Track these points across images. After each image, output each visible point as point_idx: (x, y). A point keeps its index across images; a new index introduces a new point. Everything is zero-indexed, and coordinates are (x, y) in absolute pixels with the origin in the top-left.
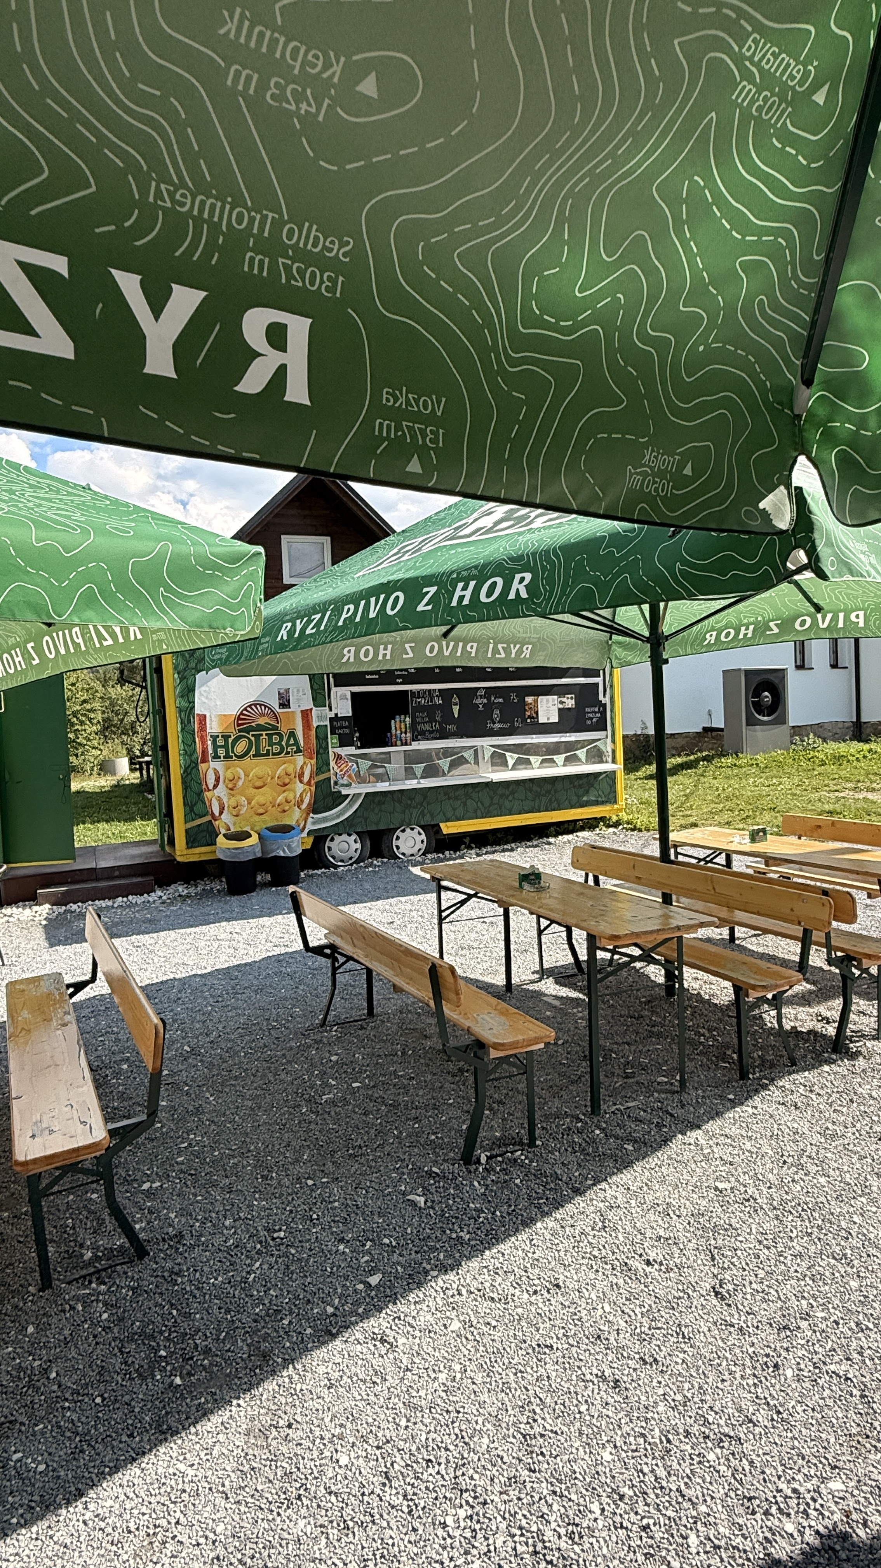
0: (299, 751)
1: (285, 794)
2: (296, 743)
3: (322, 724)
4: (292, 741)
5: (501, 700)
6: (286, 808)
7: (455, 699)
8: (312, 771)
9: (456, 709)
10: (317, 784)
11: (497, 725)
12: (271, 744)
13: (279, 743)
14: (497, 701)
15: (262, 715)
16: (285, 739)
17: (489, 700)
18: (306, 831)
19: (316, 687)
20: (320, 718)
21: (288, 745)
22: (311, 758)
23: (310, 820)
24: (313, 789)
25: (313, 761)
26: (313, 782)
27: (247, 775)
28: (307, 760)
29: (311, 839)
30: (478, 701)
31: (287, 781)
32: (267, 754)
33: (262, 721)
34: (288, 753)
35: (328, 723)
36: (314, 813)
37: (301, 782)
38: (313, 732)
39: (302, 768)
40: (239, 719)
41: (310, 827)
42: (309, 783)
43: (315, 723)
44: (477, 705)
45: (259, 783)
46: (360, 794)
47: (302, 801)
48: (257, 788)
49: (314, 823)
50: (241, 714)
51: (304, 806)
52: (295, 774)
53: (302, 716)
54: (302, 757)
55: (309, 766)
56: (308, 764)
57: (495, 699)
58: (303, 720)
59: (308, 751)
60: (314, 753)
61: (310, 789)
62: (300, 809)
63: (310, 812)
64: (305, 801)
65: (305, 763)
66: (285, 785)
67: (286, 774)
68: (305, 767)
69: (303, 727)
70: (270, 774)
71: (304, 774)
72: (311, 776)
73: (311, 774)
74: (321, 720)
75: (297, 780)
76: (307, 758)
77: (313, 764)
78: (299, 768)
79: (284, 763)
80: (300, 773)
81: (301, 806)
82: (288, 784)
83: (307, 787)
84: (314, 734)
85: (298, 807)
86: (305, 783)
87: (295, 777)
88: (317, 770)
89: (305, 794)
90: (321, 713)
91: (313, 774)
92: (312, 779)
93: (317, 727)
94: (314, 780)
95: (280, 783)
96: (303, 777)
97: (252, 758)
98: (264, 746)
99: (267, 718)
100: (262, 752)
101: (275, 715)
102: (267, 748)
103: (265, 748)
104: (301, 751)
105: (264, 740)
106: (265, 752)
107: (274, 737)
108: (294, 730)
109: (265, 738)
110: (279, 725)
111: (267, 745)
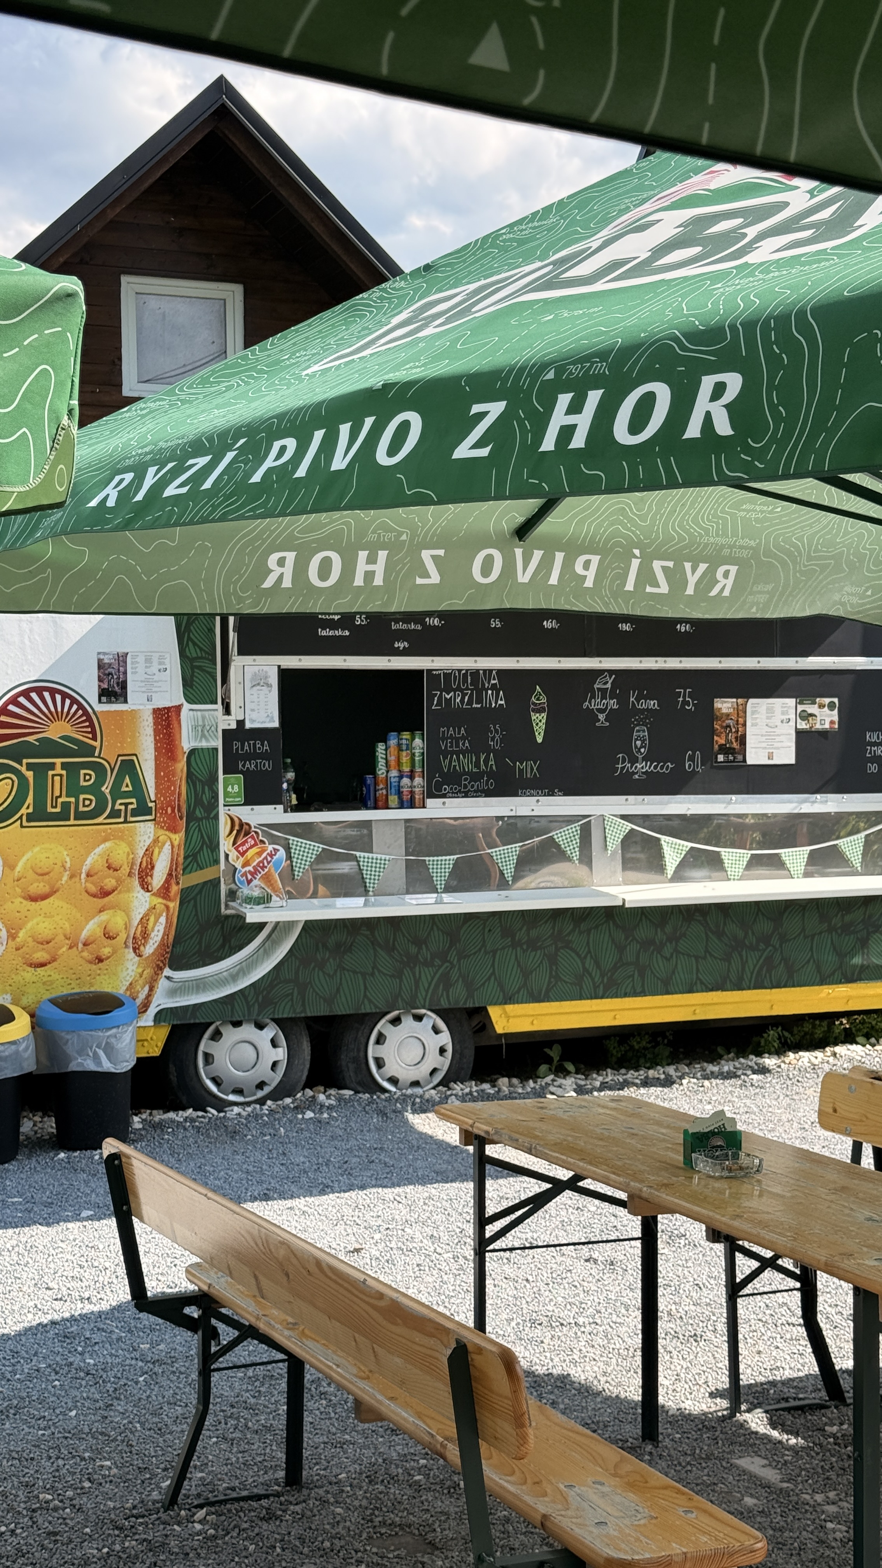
0: (142, 810)
1: (104, 916)
2: (138, 790)
3: (204, 744)
4: (127, 786)
5: (653, 704)
6: (106, 951)
7: (539, 697)
8: (174, 862)
9: (539, 722)
10: (187, 897)
11: (642, 767)
12: (74, 789)
13: (95, 789)
14: (643, 705)
15: (56, 716)
16: (110, 781)
17: (623, 700)
18: (152, 1011)
19: (192, 652)
20: (201, 730)
21: (117, 793)
22: (173, 829)
23: (163, 984)
24: (174, 905)
25: (178, 838)
26: (174, 889)
27: (11, 864)
28: (164, 835)
29: (163, 1033)
30: (596, 704)
31: (110, 883)
32: (63, 816)
33: (56, 731)
34: (115, 814)
35: (218, 743)
36: (176, 966)
37: (145, 886)
38: (181, 766)
39: (149, 853)
41: (161, 1001)
42: (164, 892)
43: (187, 742)
44: (592, 715)
45: (39, 887)
46: (289, 926)
47: (145, 935)
48: (34, 899)
49: (172, 993)
51: (149, 949)
52: (131, 868)
53: (155, 724)
54: (151, 825)
55: (167, 848)
56: (164, 844)
57: (638, 700)
58: (156, 732)
59: (166, 811)
60: (181, 818)
61: (167, 907)
62: (140, 956)
63: (165, 965)
64: (152, 935)
65: (156, 841)
66: (105, 894)
67: (109, 867)
68: (156, 851)
69: (156, 749)
70: (68, 865)
71: (153, 868)
72: (170, 875)
73: (171, 869)
74: (203, 736)
75: (136, 882)
76: (162, 828)
77: (176, 843)
78: (141, 853)
79: (105, 840)
80: (144, 864)
81: (142, 948)
82: (114, 891)
83: (160, 900)
84: (182, 771)
85: (135, 949)
86: (155, 890)
87: (130, 875)
88: (185, 858)
89: (152, 919)
90: (203, 718)
91: (176, 870)
92: (173, 881)
93: (193, 752)
94: (178, 883)
95: (93, 889)
96: (151, 876)
97: (25, 823)
98: (57, 793)
99: (68, 726)
100: (50, 810)
101: (89, 719)
102: (64, 799)
103: (60, 800)
104: (148, 811)
105: (57, 779)
106: (58, 810)
107: (83, 772)
108: (134, 758)
109: (61, 776)
110: (97, 744)
111: (64, 793)
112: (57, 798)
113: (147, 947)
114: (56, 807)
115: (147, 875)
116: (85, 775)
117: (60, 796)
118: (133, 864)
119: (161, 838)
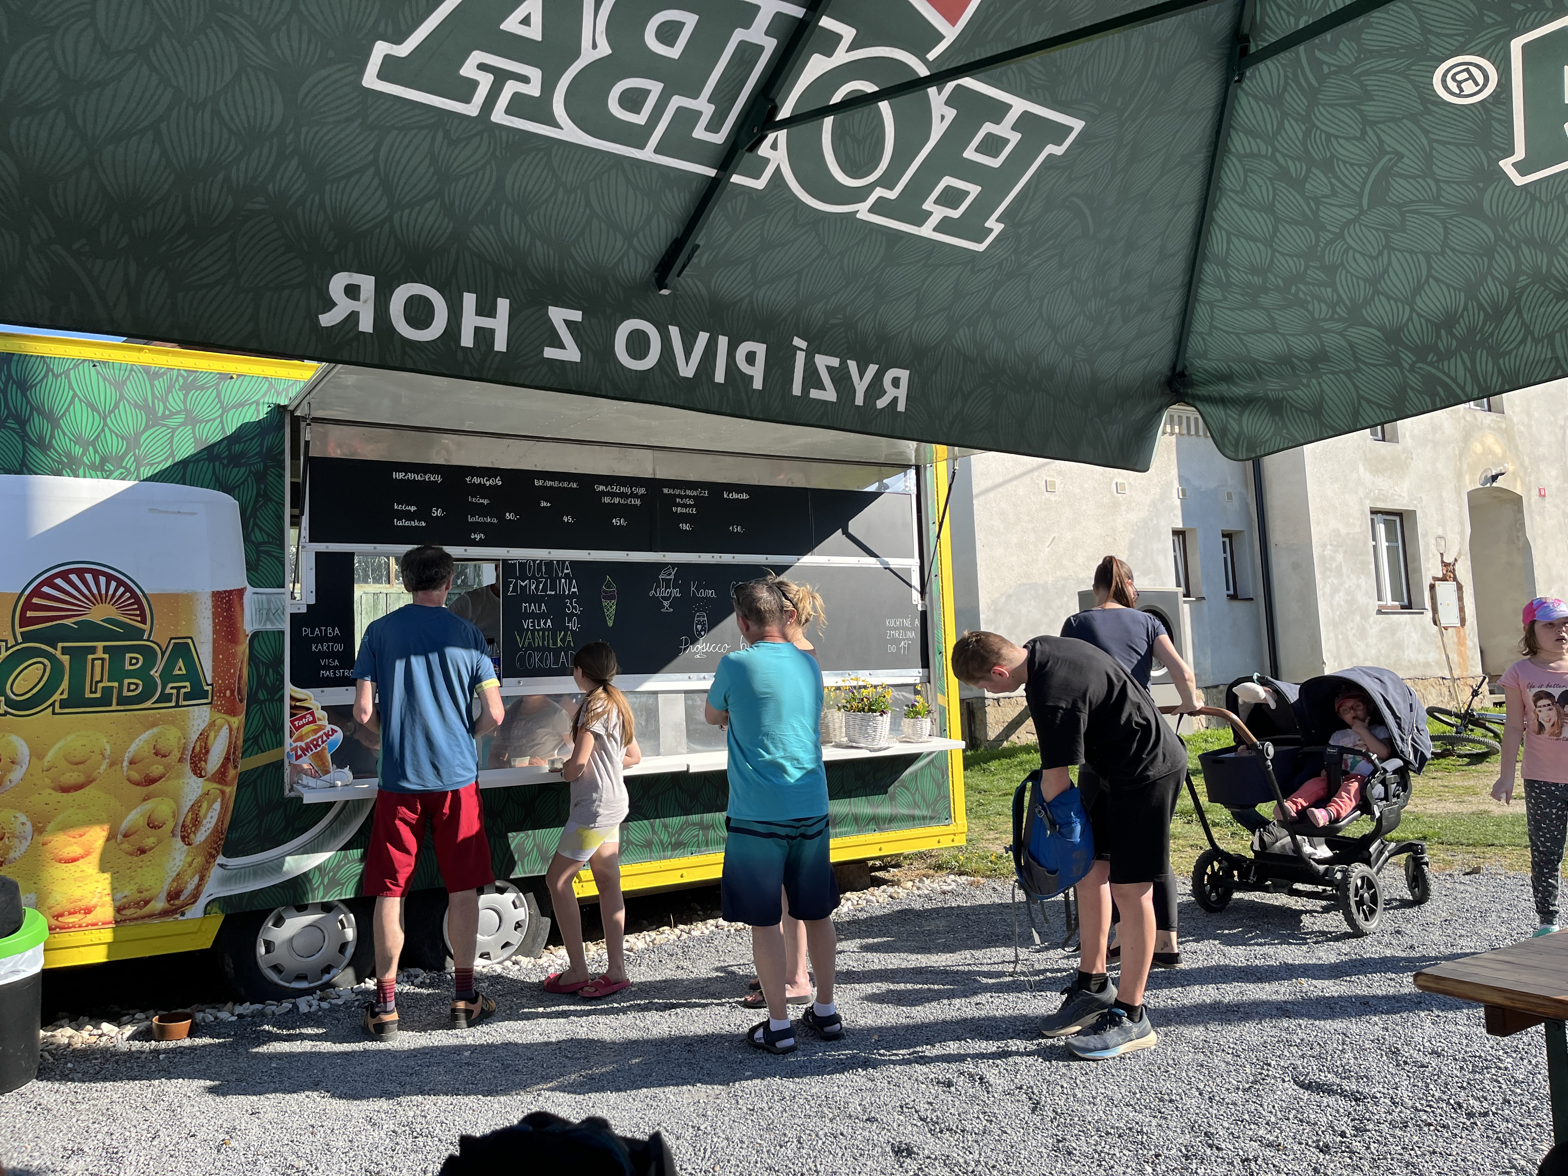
1: (149, 805)
2: (193, 674)
3: (269, 627)
4: (180, 668)
5: (711, 593)
6: (150, 841)
7: (609, 585)
8: (231, 746)
9: (610, 608)
10: (245, 781)
11: (702, 647)
13: (143, 674)
14: (702, 594)
15: (100, 599)
16: (160, 665)
17: (685, 590)
18: (203, 901)
19: (258, 536)
20: (266, 614)
21: (167, 676)
22: (232, 712)
24: (231, 790)
25: (237, 721)
26: (232, 773)
27: (37, 754)
28: (221, 718)
29: (216, 922)
30: (661, 592)
31: (157, 769)
32: (104, 701)
33: (98, 614)
34: (165, 698)
35: (286, 627)
36: (230, 852)
37: (198, 772)
38: (243, 649)
39: (204, 737)
40: (28, 605)
41: (213, 889)
42: (221, 776)
43: (249, 624)
44: (657, 602)
45: (72, 777)
46: (357, 806)
47: (196, 822)
48: (66, 790)
49: (225, 881)
50: (37, 592)
51: (201, 836)
52: (183, 753)
53: (213, 607)
54: (206, 708)
55: (225, 731)
56: (221, 728)
57: (698, 589)
58: (215, 615)
59: (225, 694)
60: (241, 701)
61: (223, 793)
62: (189, 844)
63: (218, 853)
64: (205, 822)
65: (212, 724)
66: (150, 781)
67: (156, 754)
68: (212, 735)
69: (215, 632)
70: (108, 752)
71: (207, 752)
72: (227, 759)
73: (228, 753)
74: (268, 619)
75: (187, 767)
76: (219, 711)
77: (235, 726)
78: (194, 737)
79: (154, 725)
80: (198, 749)
81: (192, 836)
82: (161, 778)
83: (215, 785)
84: (244, 653)
85: (183, 838)
86: (209, 775)
87: (181, 760)
88: (245, 741)
89: (205, 805)
90: (269, 602)
91: (234, 753)
92: (230, 765)
93: (256, 635)
94: (236, 767)
95: (136, 776)
96: (205, 761)
97: (57, 710)
98: (97, 677)
99: (114, 608)
100: (88, 695)
101: (138, 601)
102: (105, 684)
103: (100, 685)
104: (205, 695)
105: (98, 663)
106: (98, 695)
107: (128, 656)
108: (189, 641)
109: (103, 659)
110: (147, 627)
111: (106, 677)
112: (97, 682)
113: (199, 834)
114: (95, 692)
115: (200, 760)
116: (131, 658)
117: (101, 681)
118: (184, 749)
119: (217, 722)
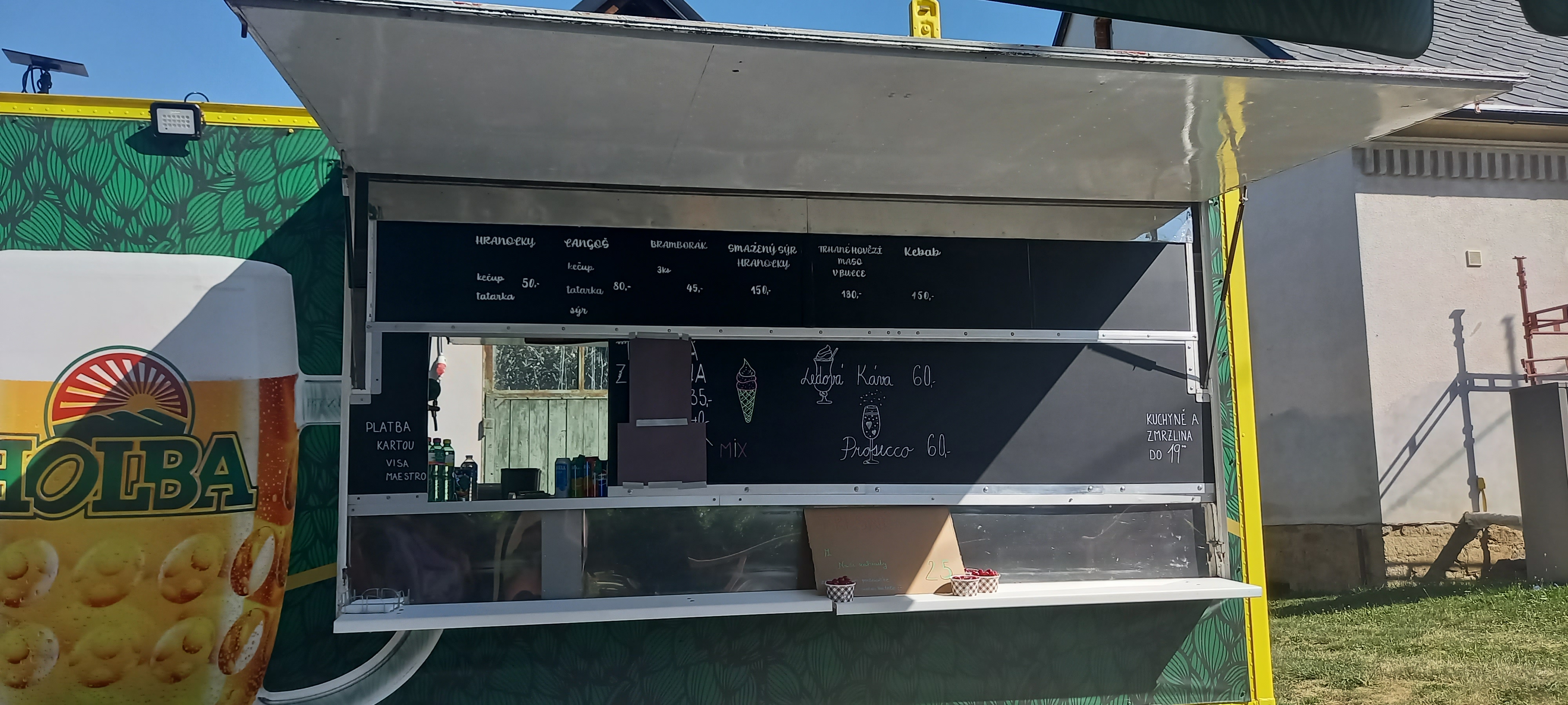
1: (185, 625)
2: (237, 475)
3: (323, 420)
4: (222, 468)
5: (885, 380)
6: (184, 667)
7: (747, 371)
8: (278, 560)
9: (748, 399)
10: (291, 600)
11: (873, 450)
12: (154, 472)
13: (181, 473)
14: (873, 381)
15: (137, 389)
16: (201, 463)
17: (848, 375)
20: (320, 404)
21: (208, 477)
22: (278, 520)
24: (275, 612)
25: (285, 531)
26: (277, 592)
27: (67, 562)
28: (267, 527)
30: (816, 380)
31: (194, 584)
32: (140, 504)
33: (136, 405)
34: (205, 502)
35: (344, 421)
36: (274, 686)
37: (240, 589)
38: (293, 445)
39: (247, 548)
40: (63, 396)
42: (265, 595)
43: (301, 417)
44: (812, 392)
45: (105, 589)
46: (425, 635)
47: (237, 648)
48: (97, 603)
50: (72, 381)
51: (241, 664)
52: (223, 567)
53: (261, 397)
54: (250, 515)
55: (270, 542)
56: (266, 538)
57: (867, 375)
58: (263, 407)
59: (271, 498)
60: (289, 507)
61: (266, 614)
62: (228, 673)
63: (259, 685)
64: (245, 647)
65: (256, 534)
66: (187, 597)
67: (194, 566)
68: (256, 546)
69: (262, 426)
70: (143, 562)
71: (250, 566)
72: (272, 575)
73: (273, 568)
74: (322, 411)
75: (228, 582)
76: (265, 518)
77: (282, 537)
78: (237, 548)
79: (192, 532)
80: (240, 562)
81: (231, 663)
82: (198, 594)
83: (258, 605)
84: (293, 451)
85: (222, 666)
86: (251, 593)
87: (221, 574)
88: (292, 554)
89: (246, 628)
90: (324, 391)
91: (280, 569)
92: (276, 583)
93: (308, 429)
94: (281, 585)
95: (173, 591)
96: (248, 576)
97: (90, 513)
98: (133, 477)
99: (153, 398)
100: (123, 497)
101: (179, 391)
102: (142, 484)
103: (136, 486)
104: (248, 499)
105: (134, 461)
106: (133, 497)
107: (167, 453)
108: (233, 436)
109: (139, 457)
110: (187, 420)
111: (142, 478)
112: (133, 483)
113: (238, 663)
114: (130, 494)
115: (242, 575)
116: (170, 456)
117: (137, 481)
118: (225, 562)
119: (263, 531)
